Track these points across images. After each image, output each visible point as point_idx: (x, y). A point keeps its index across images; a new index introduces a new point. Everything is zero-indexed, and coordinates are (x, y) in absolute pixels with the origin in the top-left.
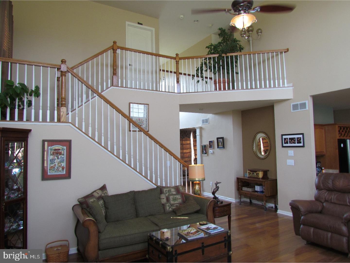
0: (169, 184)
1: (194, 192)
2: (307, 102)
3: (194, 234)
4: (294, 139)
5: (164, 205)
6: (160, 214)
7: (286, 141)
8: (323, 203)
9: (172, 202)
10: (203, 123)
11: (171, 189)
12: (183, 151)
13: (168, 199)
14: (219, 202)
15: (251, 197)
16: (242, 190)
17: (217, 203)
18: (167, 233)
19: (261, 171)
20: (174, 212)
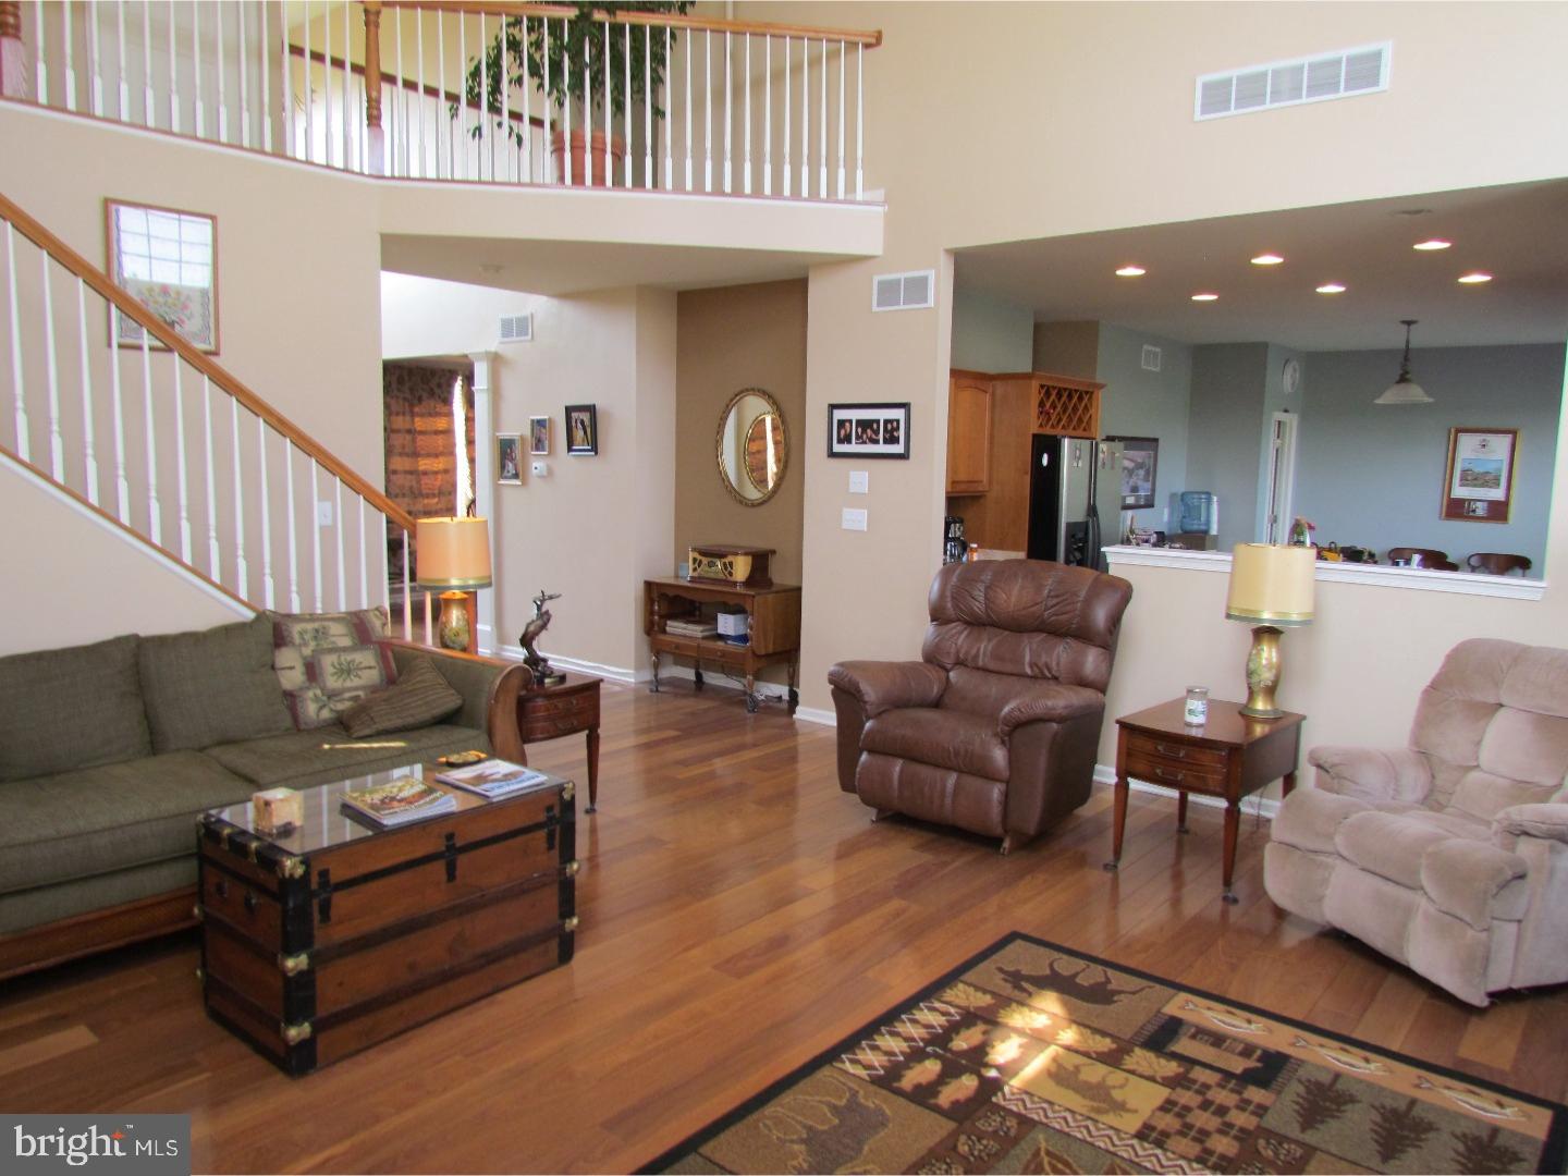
0: (319, 605)
1: (442, 637)
2: (931, 275)
3: (411, 803)
4: (875, 426)
5: (291, 698)
6: (274, 737)
7: (843, 432)
8: (948, 671)
9: (332, 682)
10: (504, 335)
11: (330, 624)
12: (418, 462)
13: (312, 671)
14: (549, 676)
15: (701, 660)
16: (664, 632)
17: (541, 682)
18: (285, 804)
19: (741, 554)
20: (342, 726)
